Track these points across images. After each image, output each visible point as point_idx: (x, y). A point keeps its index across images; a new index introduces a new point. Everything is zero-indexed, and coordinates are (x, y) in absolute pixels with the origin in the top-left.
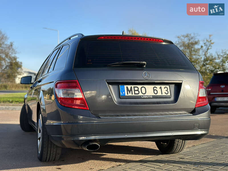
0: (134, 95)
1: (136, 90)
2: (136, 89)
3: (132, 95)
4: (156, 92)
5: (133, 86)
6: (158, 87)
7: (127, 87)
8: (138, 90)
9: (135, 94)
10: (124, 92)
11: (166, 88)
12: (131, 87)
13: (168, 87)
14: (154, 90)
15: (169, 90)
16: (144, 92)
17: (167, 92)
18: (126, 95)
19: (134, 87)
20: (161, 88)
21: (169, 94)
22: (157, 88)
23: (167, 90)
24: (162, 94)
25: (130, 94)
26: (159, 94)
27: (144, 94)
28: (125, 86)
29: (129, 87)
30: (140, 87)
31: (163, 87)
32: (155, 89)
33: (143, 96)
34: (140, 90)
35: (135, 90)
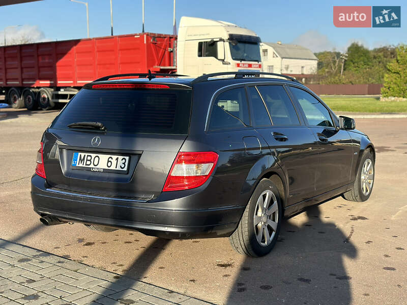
0: (84, 166)
1: (89, 160)
2: (89, 158)
5: (86, 154)
6: (114, 157)
7: (81, 155)
8: (90, 160)
11: (124, 160)
12: (85, 155)
13: (127, 158)
14: (108, 161)
15: (127, 164)
16: (96, 162)
17: (123, 166)
18: (77, 165)
22: (112, 159)
24: (116, 168)
25: (81, 165)
26: (113, 167)
27: (96, 166)
28: (79, 154)
29: (83, 154)
33: (93, 168)
34: (92, 160)
35: (87, 160)
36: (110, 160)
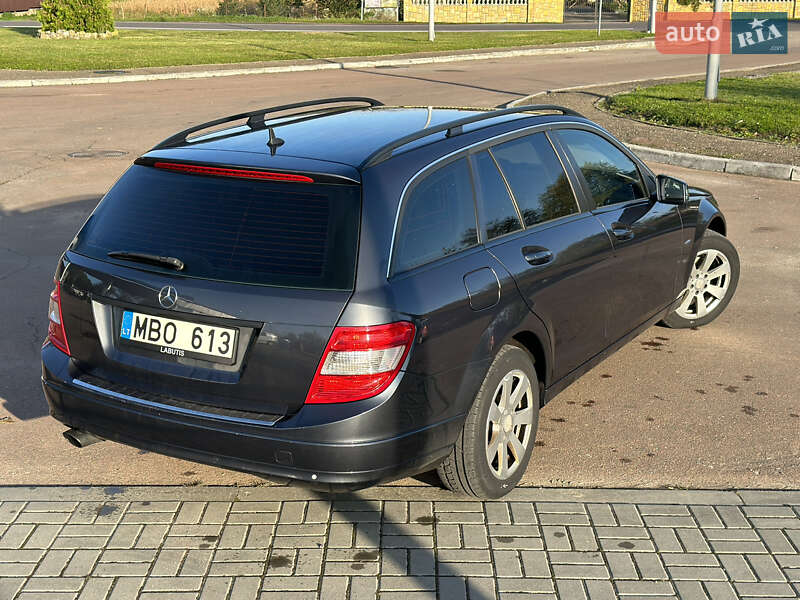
0: (146, 341)
1: (154, 330)
2: (155, 326)
3: (144, 341)
4: (197, 342)
5: (150, 318)
6: (207, 329)
8: (157, 331)
9: (150, 339)
11: (225, 337)
12: (146, 319)
13: (232, 332)
14: (194, 336)
15: (231, 344)
18: (132, 338)
19: (152, 321)
20: (212, 333)
21: (229, 355)
22: (202, 331)
23: (226, 343)
24: (210, 350)
25: (139, 338)
26: (204, 350)
27: (169, 343)
29: (142, 317)
31: (219, 331)
32: (198, 333)
33: (164, 348)
34: (162, 331)
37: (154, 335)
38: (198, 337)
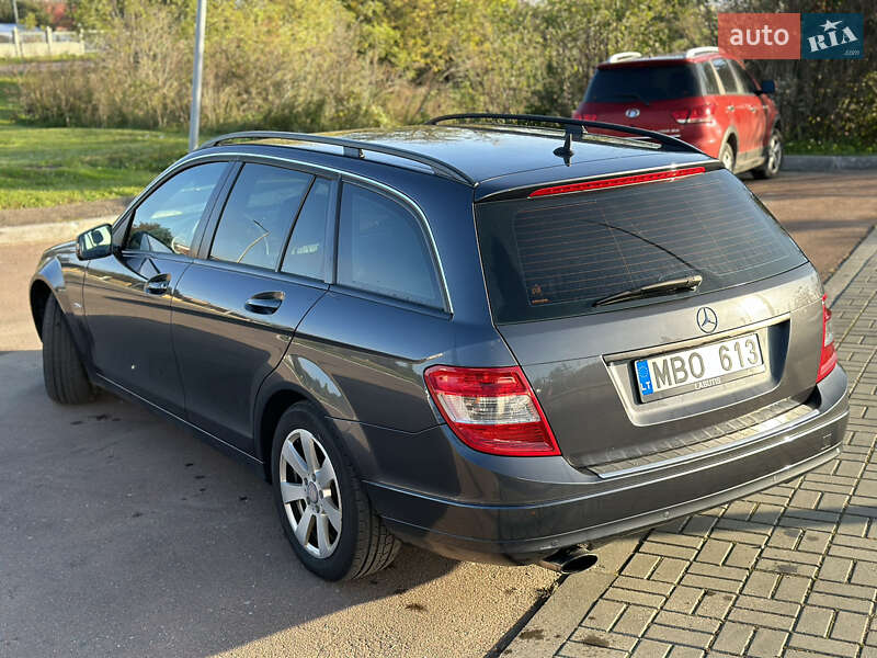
0: (674, 385)
1: (679, 370)
2: (678, 364)
3: (670, 386)
4: (726, 362)
5: (668, 357)
6: (730, 344)
7: (654, 363)
8: (682, 368)
9: (677, 381)
10: (648, 383)
11: (750, 345)
12: (665, 361)
13: (753, 338)
14: (722, 359)
16: (697, 370)
17: (752, 357)
18: (655, 389)
19: (672, 361)
20: (736, 346)
21: (758, 362)
22: (727, 349)
23: (752, 351)
24: (742, 365)
25: (663, 387)
26: (736, 367)
27: (699, 377)
28: (650, 363)
29: (659, 361)
30: (685, 355)
31: (742, 341)
33: (697, 383)
34: (687, 367)
35: (675, 371)
36: (724, 352)
37: (681, 375)
38: (726, 356)
